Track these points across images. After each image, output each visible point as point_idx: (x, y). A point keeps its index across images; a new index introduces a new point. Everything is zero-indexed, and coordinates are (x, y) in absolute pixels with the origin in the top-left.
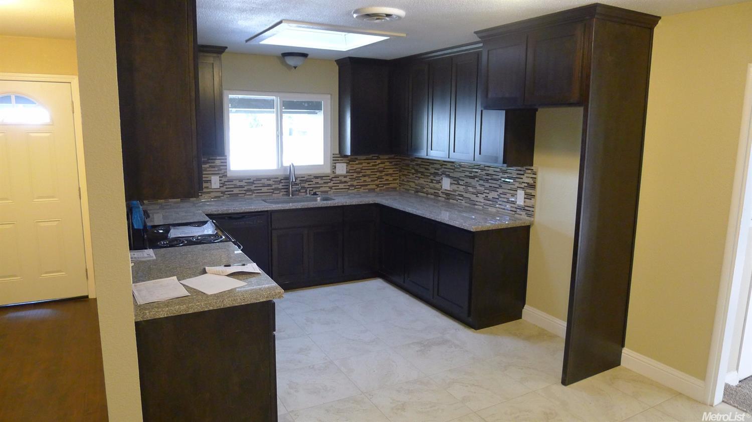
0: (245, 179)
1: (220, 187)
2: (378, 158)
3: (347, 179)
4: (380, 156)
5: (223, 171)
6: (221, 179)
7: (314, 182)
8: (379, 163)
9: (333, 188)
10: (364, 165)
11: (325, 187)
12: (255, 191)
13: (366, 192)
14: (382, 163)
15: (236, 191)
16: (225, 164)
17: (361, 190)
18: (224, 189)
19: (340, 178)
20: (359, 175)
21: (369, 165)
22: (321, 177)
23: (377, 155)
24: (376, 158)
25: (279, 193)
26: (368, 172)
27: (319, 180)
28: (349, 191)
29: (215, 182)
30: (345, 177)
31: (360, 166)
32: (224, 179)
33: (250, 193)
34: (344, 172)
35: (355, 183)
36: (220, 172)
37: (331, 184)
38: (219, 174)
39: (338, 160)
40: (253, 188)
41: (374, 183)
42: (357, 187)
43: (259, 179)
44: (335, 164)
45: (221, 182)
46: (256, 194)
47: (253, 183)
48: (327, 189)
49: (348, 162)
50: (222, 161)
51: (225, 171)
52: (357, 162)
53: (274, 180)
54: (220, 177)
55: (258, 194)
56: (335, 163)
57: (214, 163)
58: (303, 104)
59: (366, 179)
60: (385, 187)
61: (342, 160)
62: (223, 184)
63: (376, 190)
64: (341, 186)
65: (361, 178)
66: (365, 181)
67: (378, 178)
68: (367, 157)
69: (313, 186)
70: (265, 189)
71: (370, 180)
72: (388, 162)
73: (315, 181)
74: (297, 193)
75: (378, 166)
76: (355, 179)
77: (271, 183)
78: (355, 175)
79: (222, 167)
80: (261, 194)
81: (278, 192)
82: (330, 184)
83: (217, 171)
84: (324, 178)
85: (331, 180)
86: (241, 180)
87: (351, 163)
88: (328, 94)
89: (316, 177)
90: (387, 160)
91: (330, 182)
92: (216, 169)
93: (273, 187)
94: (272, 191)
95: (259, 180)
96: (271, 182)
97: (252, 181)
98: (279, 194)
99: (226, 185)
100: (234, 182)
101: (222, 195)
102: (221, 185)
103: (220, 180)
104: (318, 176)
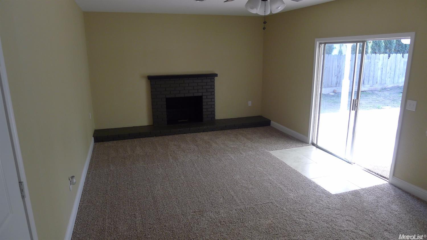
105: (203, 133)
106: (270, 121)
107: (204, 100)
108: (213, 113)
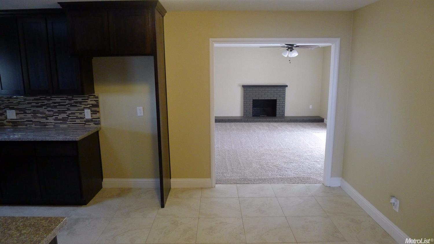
105: (275, 123)
106: (324, 119)
107: (277, 103)
108: (283, 111)
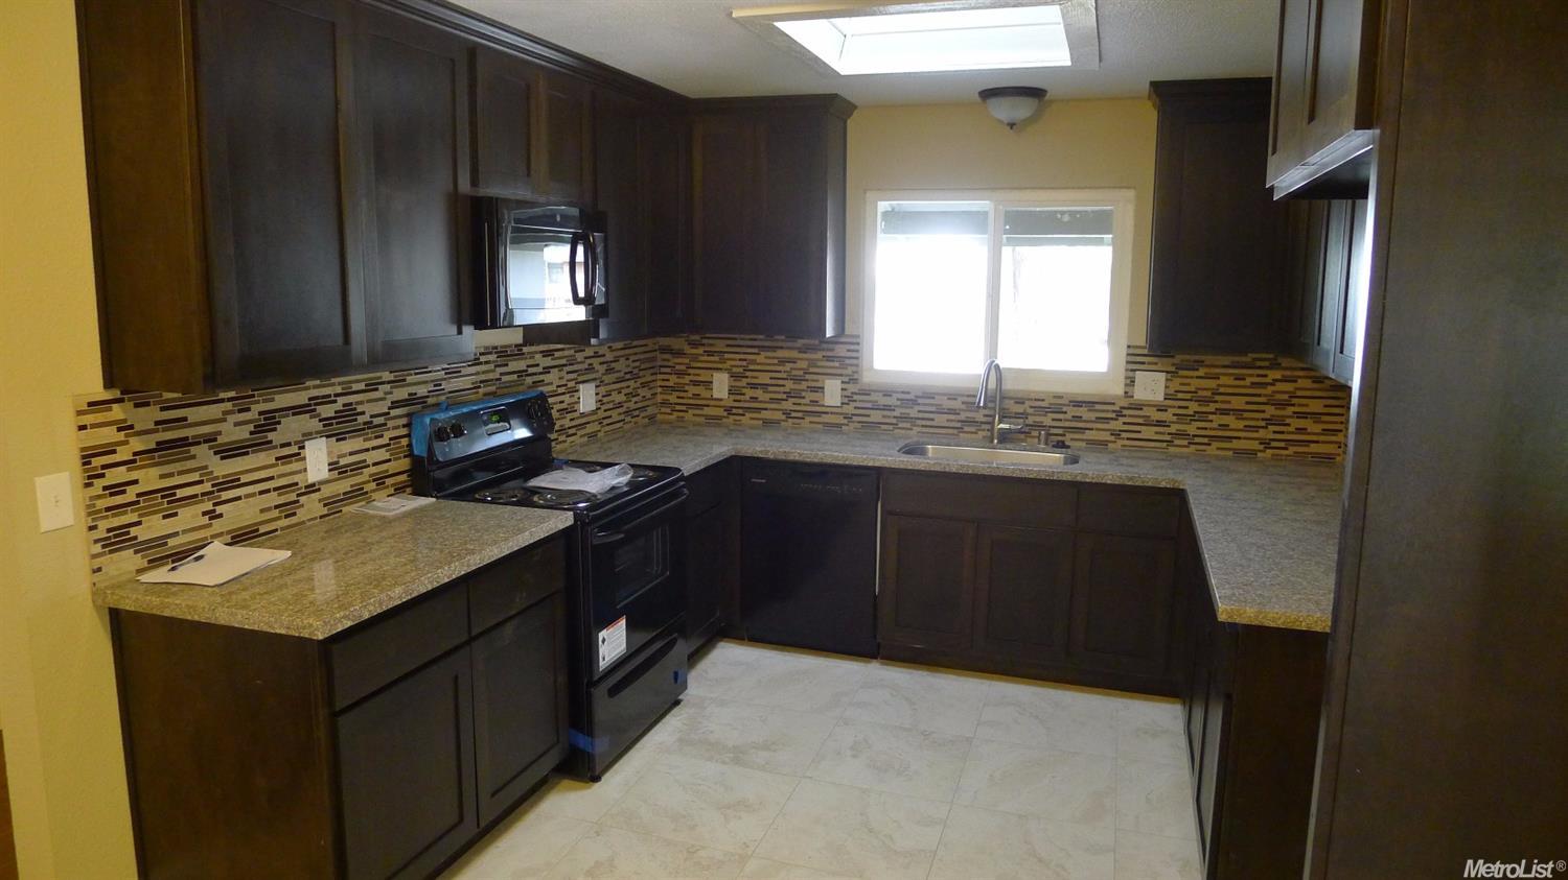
0: (897, 392)
1: (842, 404)
2: (1274, 366)
3: (1167, 416)
4: (1280, 360)
5: (849, 371)
6: (845, 386)
7: (1069, 416)
8: (1277, 380)
9: (1124, 435)
10: (1224, 380)
11: (1098, 429)
12: (919, 422)
13: (1225, 458)
14: (1285, 380)
15: (876, 416)
16: (854, 354)
17: (1212, 450)
18: (849, 409)
19: (1146, 412)
20: (1204, 409)
21: (1241, 383)
22: (1090, 404)
23: (1271, 356)
24: (1267, 364)
25: (976, 433)
26: (1238, 403)
27: (1083, 412)
28: (1172, 449)
29: (832, 393)
30: (1162, 409)
31: (1212, 384)
32: (852, 388)
33: (908, 425)
34: (1160, 397)
35: (1192, 429)
36: (844, 372)
37: (1117, 425)
38: (841, 375)
39: (1143, 363)
40: (913, 413)
41: (1255, 435)
42: (1197, 440)
43: (928, 394)
44: (1131, 374)
45: (845, 393)
46: (919, 429)
47: (914, 402)
48: (1106, 436)
49: (1173, 369)
50: (852, 347)
51: (854, 369)
52: (1201, 372)
53: (966, 399)
54: (843, 382)
55: (924, 430)
56: (1132, 370)
57: (832, 350)
58: (1059, 216)
59: (1229, 420)
60: (1292, 450)
61: (1156, 364)
62: (848, 399)
63: (1259, 454)
64: (1148, 432)
65: (1211, 417)
66: (1224, 427)
67: (1270, 421)
68: (1237, 359)
69: (1067, 424)
70: (941, 420)
71: (1241, 424)
72: (1307, 377)
73: (1072, 411)
74: (1022, 436)
75: (1270, 389)
76: (1193, 418)
77: (957, 407)
78: (1194, 407)
79: (847, 361)
80: (932, 430)
81: (973, 429)
82: (1113, 425)
83: (837, 368)
84: (1098, 407)
85: (1119, 414)
86: (887, 394)
87: (1181, 373)
88: (1128, 188)
89: (1078, 404)
90: (1301, 373)
91: (1116, 419)
92: (837, 364)
93: (962, 416)
94: (959, 425)
95: (929, 398)
96: (956, 404)
97: (913, 398)
98: (973, 436)
99: (855, 401)
100: (873, 397)
101: (846, 421)
102: (846, 400)
103: (842, 389)
104: (1080, 399)
